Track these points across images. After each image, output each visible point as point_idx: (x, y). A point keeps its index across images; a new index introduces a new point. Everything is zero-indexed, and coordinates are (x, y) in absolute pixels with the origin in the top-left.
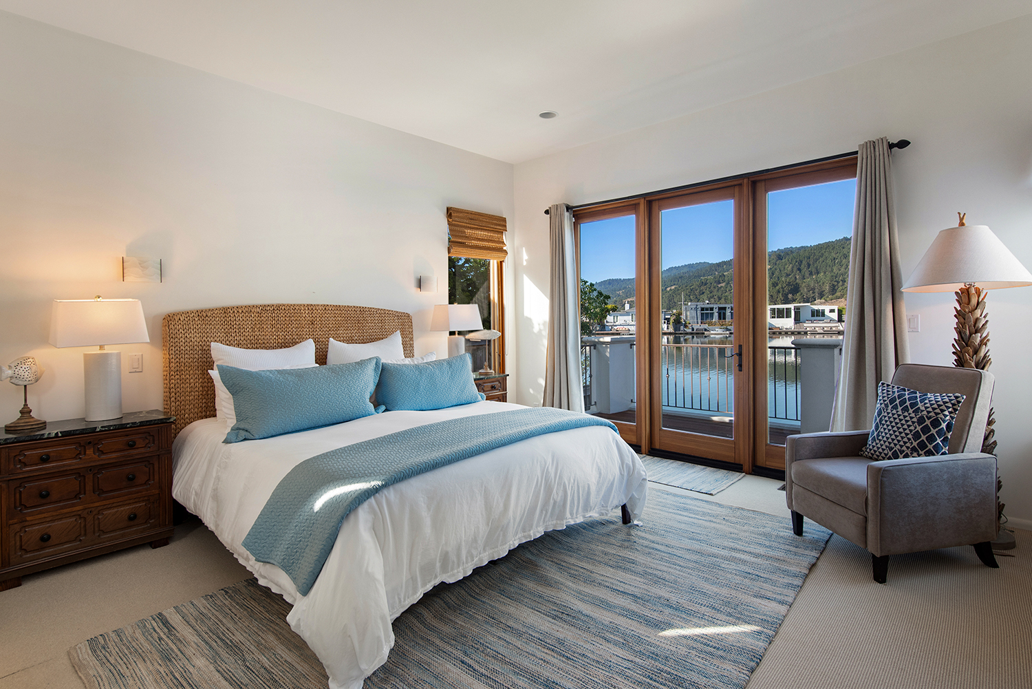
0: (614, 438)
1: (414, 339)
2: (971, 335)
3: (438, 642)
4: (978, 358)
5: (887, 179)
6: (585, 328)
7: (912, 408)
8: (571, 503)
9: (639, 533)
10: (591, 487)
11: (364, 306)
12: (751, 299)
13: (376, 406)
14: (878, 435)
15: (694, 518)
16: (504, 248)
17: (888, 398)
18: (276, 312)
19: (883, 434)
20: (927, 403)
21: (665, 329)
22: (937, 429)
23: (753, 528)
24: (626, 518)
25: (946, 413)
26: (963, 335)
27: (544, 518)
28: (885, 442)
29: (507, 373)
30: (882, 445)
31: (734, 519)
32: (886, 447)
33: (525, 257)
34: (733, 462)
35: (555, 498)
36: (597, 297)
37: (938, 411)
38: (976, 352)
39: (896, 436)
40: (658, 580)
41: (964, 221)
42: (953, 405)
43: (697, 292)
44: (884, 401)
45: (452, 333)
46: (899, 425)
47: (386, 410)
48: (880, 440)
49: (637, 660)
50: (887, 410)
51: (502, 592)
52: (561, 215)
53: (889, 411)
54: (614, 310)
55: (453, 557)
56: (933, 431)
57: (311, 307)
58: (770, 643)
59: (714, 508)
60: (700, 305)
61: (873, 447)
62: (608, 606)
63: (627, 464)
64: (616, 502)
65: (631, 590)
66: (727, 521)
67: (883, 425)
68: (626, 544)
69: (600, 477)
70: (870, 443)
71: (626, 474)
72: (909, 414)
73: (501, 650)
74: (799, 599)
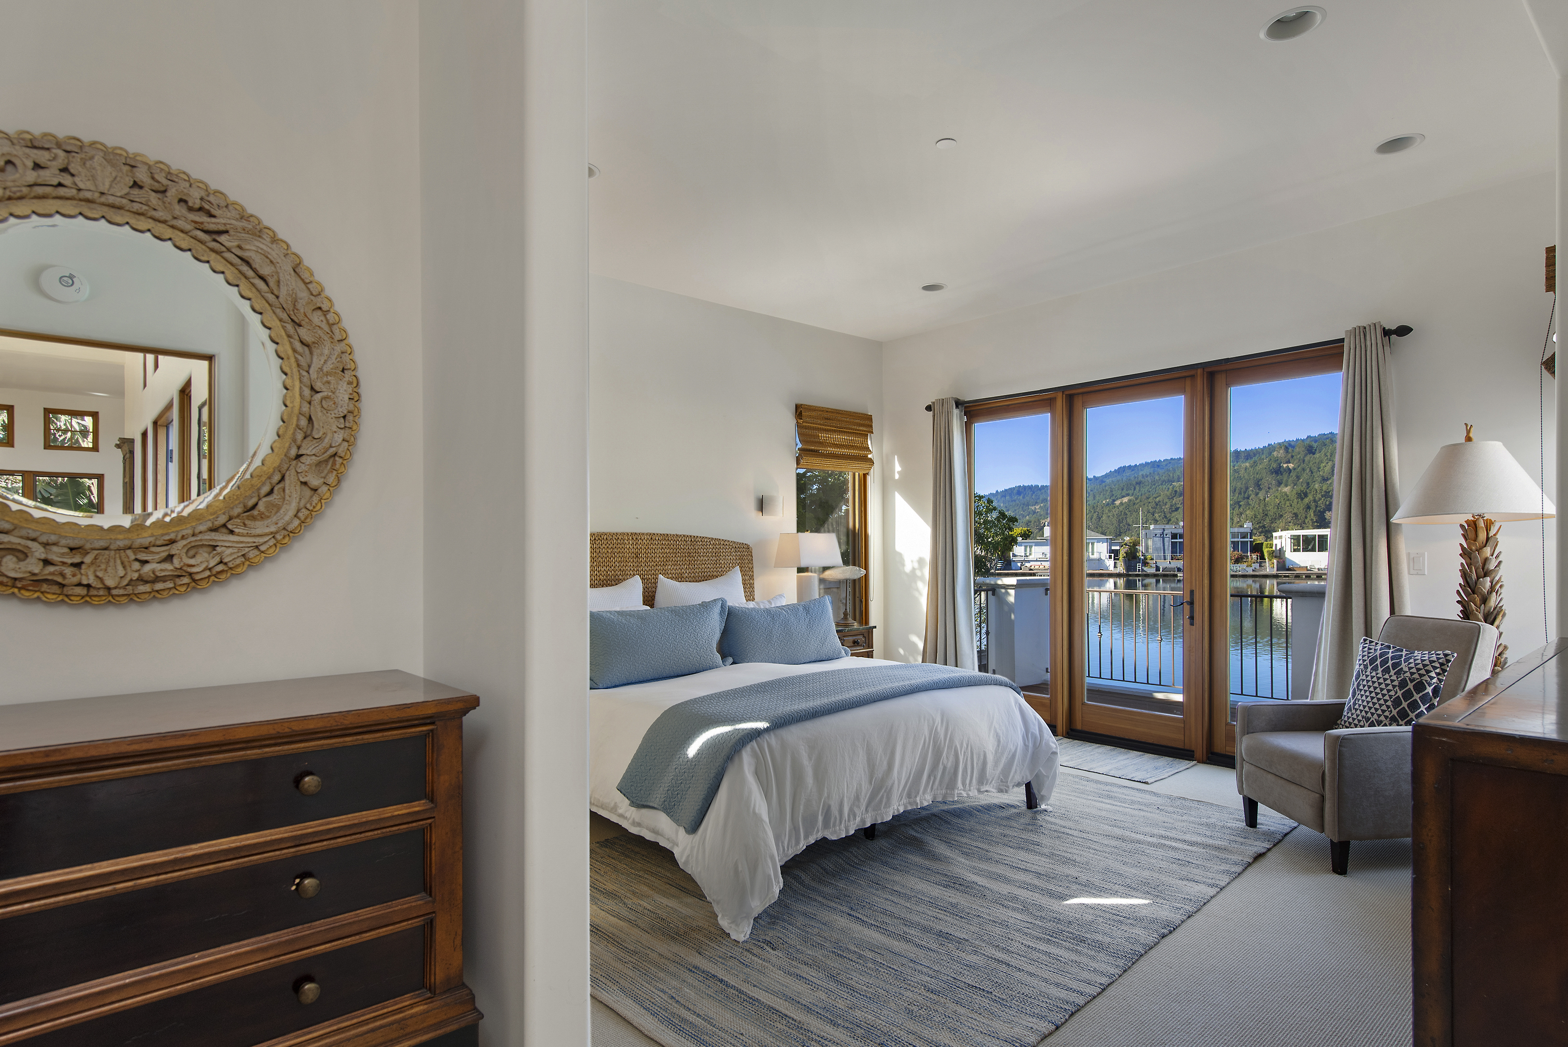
0: (1016, 701)
1: (755, 577)
2: (1478, 578)
3: (820, 899)
4: (1487, 609)
5: (1381, 377)
6: (980, 566)
7: (1394, 670)
8: (963, 772)
9: (1047, 818)
10: (988, 755)
11: (695, 535)
12: (1206, 529)
13: (724, 657)
14: (1355, 704)
15: (1120, 806)
16: (869, 456)
17: (1368, 657)
18: (597, 543)
19: (1360, 702)
20: (1411, 663)
21: (1111, 568)
22: (1421, 694)
23: (1194, 819)
24: (1032, 802)
25: (1433, 674)
26: (1468, 580)
27: (932, 786)
28: (1361, 711)
29: (872, 624)
30: (1358, 716)
31: (1171, 809)
32: (1363, 717)
33: (898, 468)
34: (1181, 747)
35: (945, 761)
36: (998, 519)
37: (1423, 672)
38: (1485, 600)
39: (1374, 704)
40: (1066, 861)
41: (1471, 435)
42: (1442, 664)
43: (1166, 508)
44: (1364, 661)
45: (800, 570)
46: (1378, 690)
47: (734, 663)
48: (1356, 710)
49: (1037, 922)
50: (1366, 672)
51: (886, 864)
52: (949, 414)
53: (1368, 673)
54: (1026, 536)
55: (835, 811)
56: (1417, 697)
57: (635, 536)
58: (1189, 917)
59: (1148, 796)
60: (1170, 529)
61: (1349, 718)
62: (1007, 880)
63: (1033, 734)
64: (1018, 778)
65: (1034, 868)
66: (1162, 810)
67: (1361, 690)
68: (1030, 827)
69: (998, 746)
70: (1345, 713)
71: (1031, 745)
72: (1391, 676)
73: (889, 908)
74: (1234, 884)
